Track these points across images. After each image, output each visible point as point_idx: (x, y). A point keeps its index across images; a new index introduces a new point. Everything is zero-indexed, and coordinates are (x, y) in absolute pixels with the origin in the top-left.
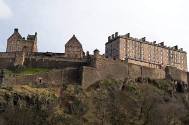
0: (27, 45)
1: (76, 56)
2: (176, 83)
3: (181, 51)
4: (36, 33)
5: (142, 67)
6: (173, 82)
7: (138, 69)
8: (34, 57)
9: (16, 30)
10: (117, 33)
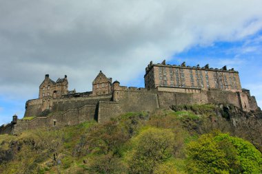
0: (57, 88)
1: (104, 93)
2: (221, 106)
3: (232, 71)
4: (66, 76)
5: (176, 94)
6: (217, 106)
7: (171, 97)
8: (61, 100)
9: (47, 76)
10: (151, 63)
